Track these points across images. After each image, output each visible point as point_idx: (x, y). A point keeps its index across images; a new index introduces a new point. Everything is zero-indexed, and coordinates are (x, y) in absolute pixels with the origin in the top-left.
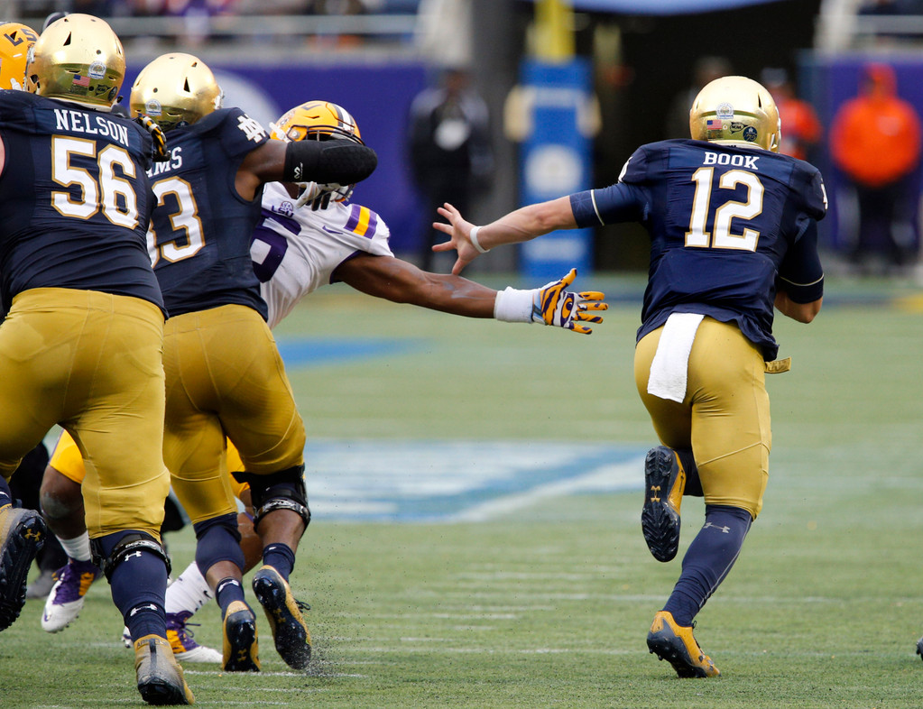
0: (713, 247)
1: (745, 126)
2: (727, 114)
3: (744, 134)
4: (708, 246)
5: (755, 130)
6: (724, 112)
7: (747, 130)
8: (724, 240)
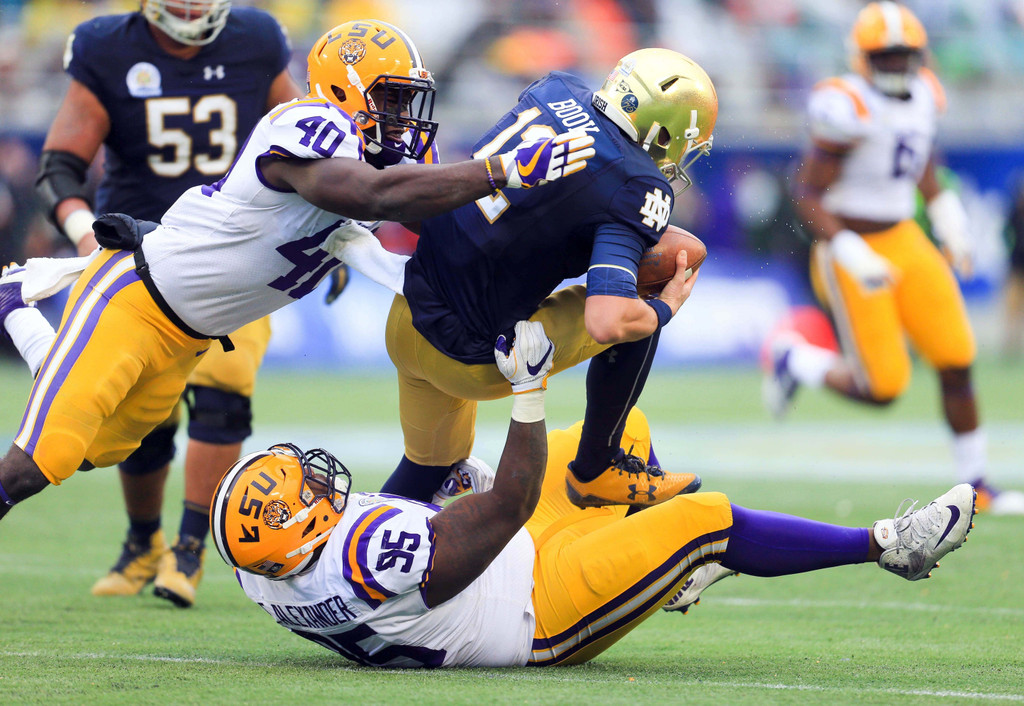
1: (630, 91)
2: (626, 69)
3: (624, 99)
5: (636, 102)
6: (626, 66)
7: (629, 96)
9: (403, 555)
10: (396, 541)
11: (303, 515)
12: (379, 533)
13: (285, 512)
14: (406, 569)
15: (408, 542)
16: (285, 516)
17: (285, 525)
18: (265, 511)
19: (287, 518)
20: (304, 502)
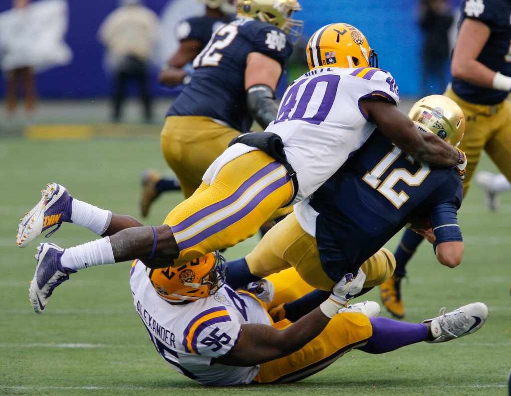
0: (378, 190)
1: (443, 128)
2: (438, 115)
3: (439, 132)
4: (375, 188)
5: (446, 135)
6: (438, 113)
7: (442, 131)
8: (386, 190)
9: (217, 344)
10: (218, 336)
11: (197, 285)
12: (214, 326)
13: (191, 279)
14: (214, 350)
15: (224, 339)
16: (189, 280)
17: (186, 284)
18: (184, 271)
19: (189, 282)
20: (202, 281)
